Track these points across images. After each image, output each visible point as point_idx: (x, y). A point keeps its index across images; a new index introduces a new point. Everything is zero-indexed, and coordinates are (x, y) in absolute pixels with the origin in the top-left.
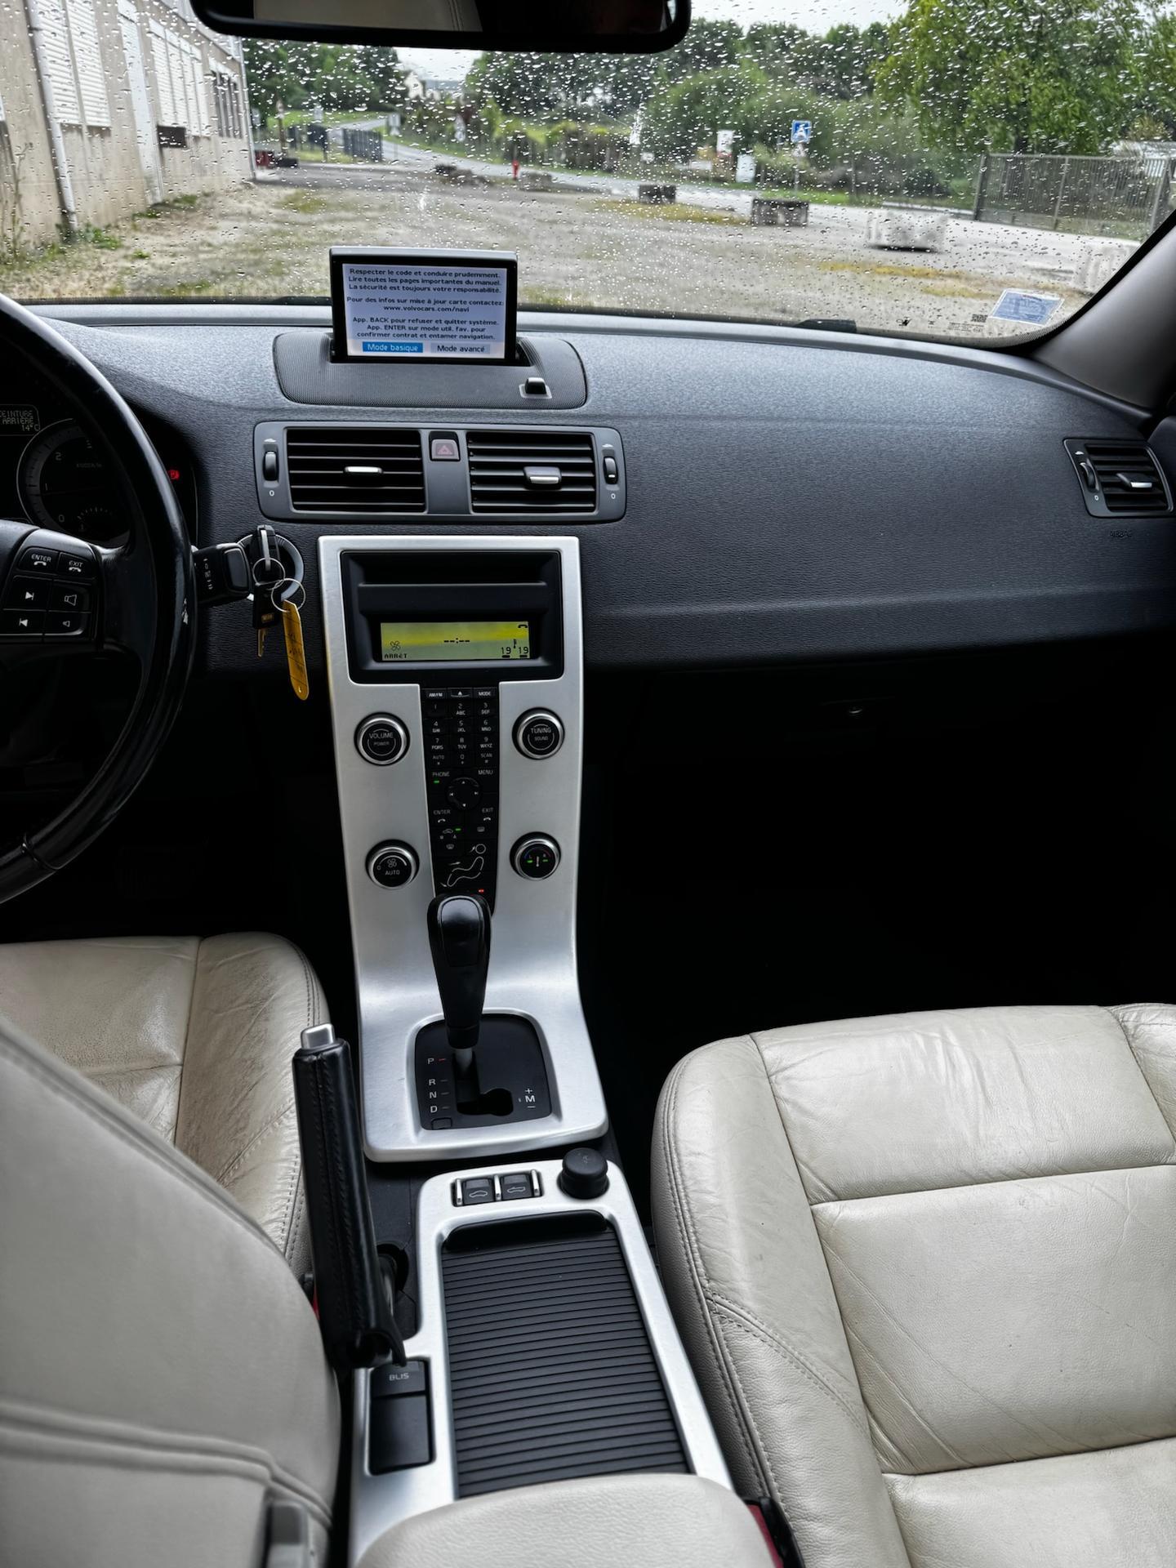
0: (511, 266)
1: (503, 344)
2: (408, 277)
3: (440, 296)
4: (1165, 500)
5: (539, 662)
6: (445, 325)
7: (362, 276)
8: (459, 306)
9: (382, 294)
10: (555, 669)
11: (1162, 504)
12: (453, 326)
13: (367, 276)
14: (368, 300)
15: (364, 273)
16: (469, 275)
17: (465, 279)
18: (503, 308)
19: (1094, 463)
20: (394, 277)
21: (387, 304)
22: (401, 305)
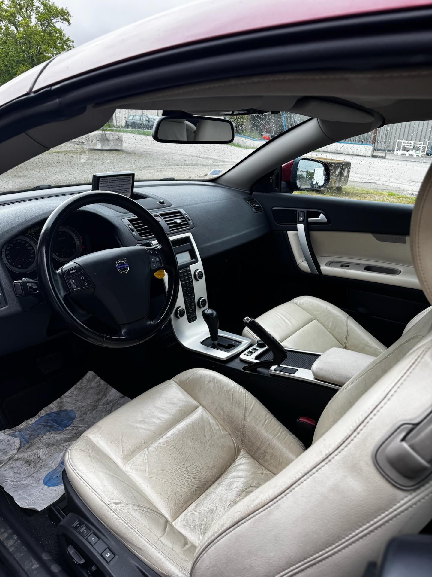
0: (133, 175)
1: (130, 193)
2: (113, 180)
3: (119, 183)
4: (261, 208)
5: (194, 260)
6: (119, 190)
7: (103, 181)
8: (122, 185)
9: (107, 184)
10: (197, 261)
11: (260, 209)
12: (121, 190)
13: (105, 180)
14: (104, 186)
15: (104, 180)
16: (125, 178)
17: (124, 179)
18: (131, 185)
19: (250, 202)
20: (110, 180)
21: (108, 187)
22: (111, 187)
